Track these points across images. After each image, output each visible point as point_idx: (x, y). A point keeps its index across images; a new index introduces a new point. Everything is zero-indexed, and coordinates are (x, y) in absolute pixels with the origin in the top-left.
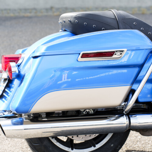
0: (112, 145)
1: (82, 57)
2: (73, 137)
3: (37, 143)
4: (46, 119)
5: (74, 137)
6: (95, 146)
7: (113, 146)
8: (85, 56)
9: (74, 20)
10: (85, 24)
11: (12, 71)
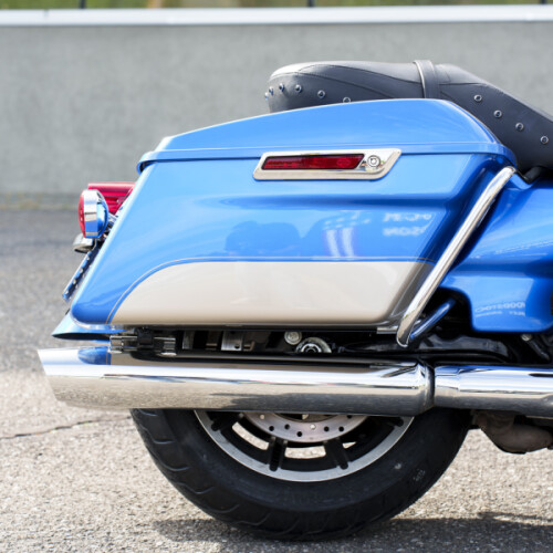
0: (398, 467)
1: (264, 167)
2: (272, 429)
3: (165, 437)
4: (173, 354)
5: (276, 430)
6: (344, 466)
7: (401, 469)
8: (272, 164)
9: (293, 83)
10: (321, 95)
11: (85, 211)
